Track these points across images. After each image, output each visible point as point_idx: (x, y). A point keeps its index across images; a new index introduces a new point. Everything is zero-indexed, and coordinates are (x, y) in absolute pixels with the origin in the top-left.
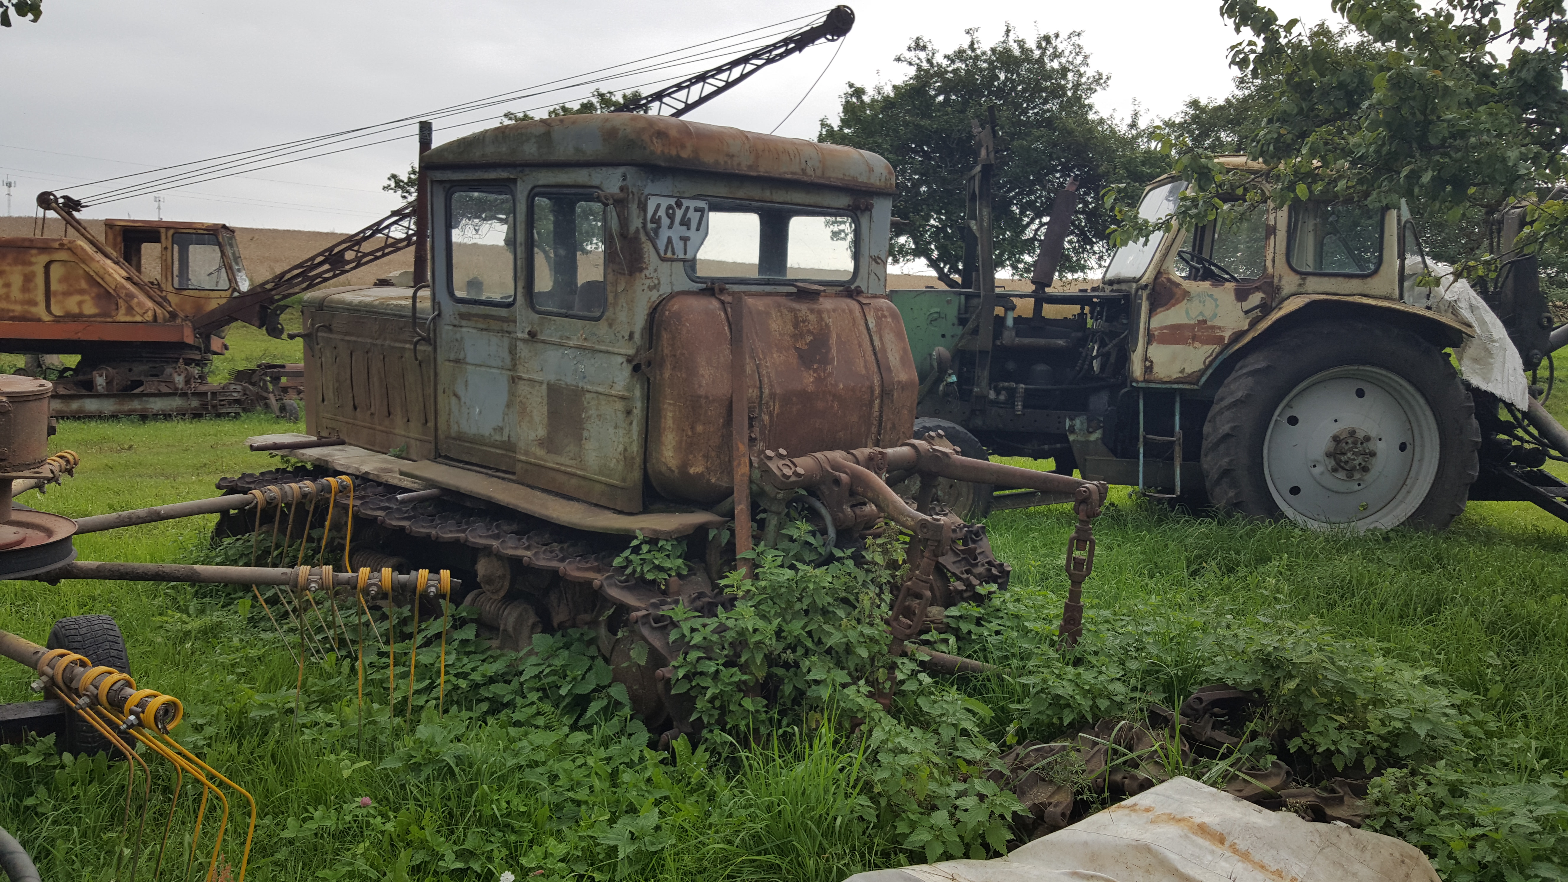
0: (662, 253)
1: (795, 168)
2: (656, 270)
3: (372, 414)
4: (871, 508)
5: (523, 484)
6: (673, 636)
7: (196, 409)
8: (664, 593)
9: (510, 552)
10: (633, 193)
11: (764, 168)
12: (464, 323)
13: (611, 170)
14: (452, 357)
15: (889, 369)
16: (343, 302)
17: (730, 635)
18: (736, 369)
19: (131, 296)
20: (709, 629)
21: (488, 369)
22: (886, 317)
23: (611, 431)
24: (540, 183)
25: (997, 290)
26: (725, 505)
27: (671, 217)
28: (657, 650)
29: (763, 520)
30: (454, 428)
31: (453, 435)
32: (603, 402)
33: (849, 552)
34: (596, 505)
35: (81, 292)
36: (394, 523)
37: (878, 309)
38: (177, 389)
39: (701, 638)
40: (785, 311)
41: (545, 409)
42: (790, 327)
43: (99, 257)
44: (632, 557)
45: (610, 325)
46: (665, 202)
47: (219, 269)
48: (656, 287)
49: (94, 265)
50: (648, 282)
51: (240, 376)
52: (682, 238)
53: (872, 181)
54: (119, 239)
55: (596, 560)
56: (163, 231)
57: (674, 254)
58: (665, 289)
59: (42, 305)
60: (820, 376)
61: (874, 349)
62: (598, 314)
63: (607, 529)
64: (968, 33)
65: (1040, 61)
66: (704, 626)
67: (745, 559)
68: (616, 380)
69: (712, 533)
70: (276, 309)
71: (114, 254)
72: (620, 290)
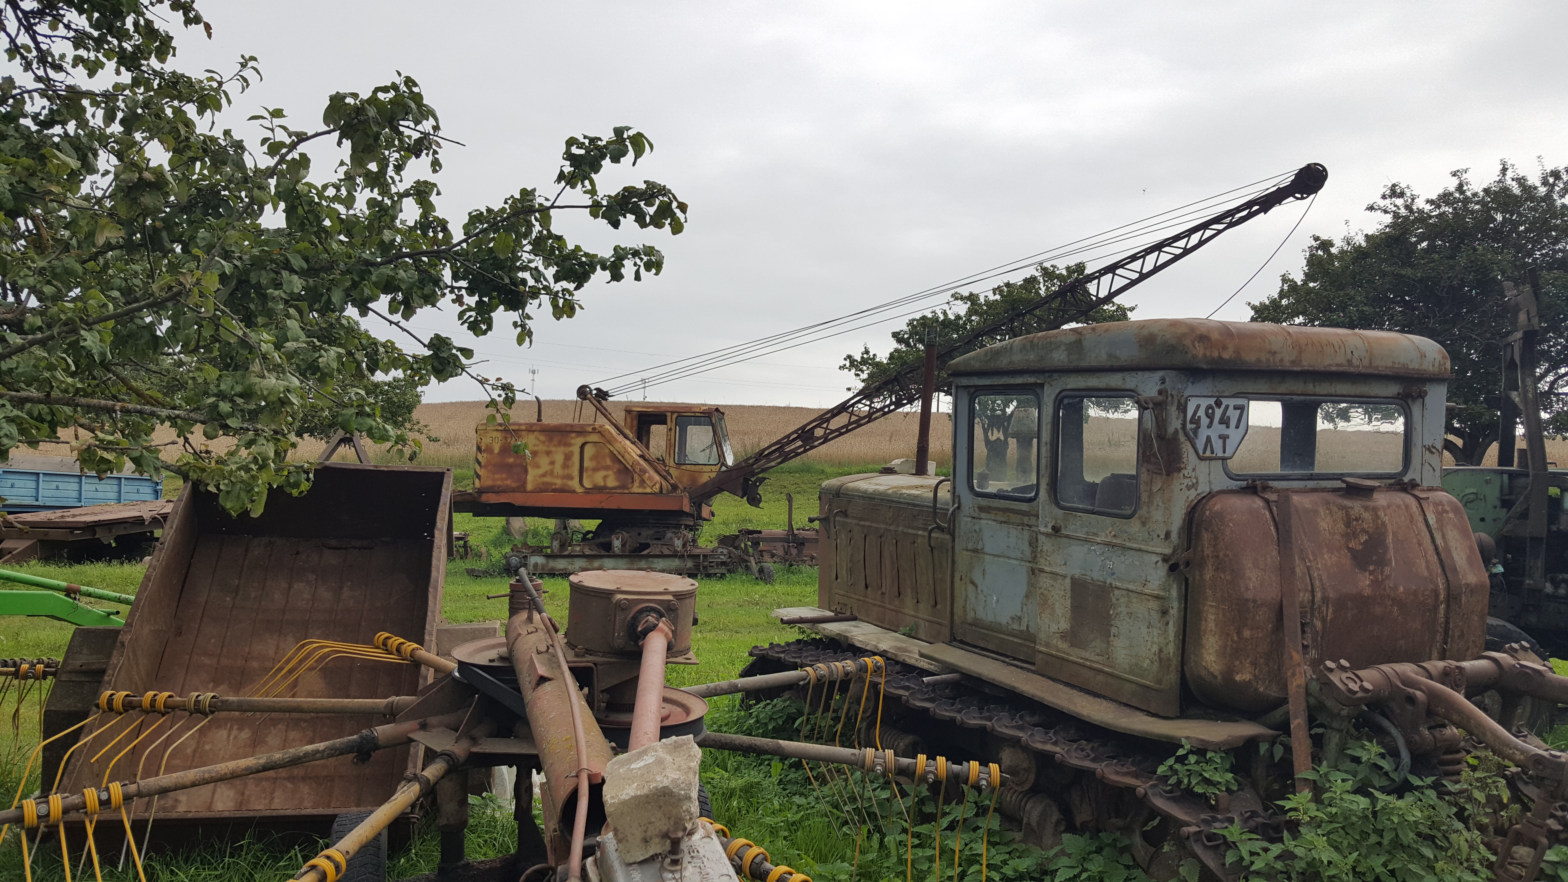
0: (1201, 453)
1: (1340, 359)
2: (1194, 470)
3: (883, 593)
4: (1452, 731)
5: (1043, 676)
6: (1230, 858)
7: (690, 569)
8: (1213, 808)
9: (1039, 746)
10: (1172, 396)
11: (1308, 362)
12: (983, 515)
13: (1147, 374)
14: (970, 546)
15: (1455, 570)
16: (858, 490)
17: (1300, 865)
18: (1285, 571)
19: (644, 471)
20: (1272, 855)
21: (1007, 560)
22: (1447, 512)
23: (1144, 630)
24: (1069, 387)
25: (1551, 469)
26: (1277, 715)
27: (1211, 417)
28: (1209, 870)
29: (1321, 735)
30: (971, 615)
31: (969, 620)
32: (1135, 600)
33: (1429, 780)
34: (1126, 705)
35: (606, 468)
36: (918, 704)
37: (1436, 504)
38: (676, 551)
39: (1263, 865)
40: (1335, 509)
41: (1068, 603)
42: (1341, 526)
43: (620, 438)
44: (1177, 766)
45: (1144, 524)
46: (1205, 403)
47: (712, 445)
48: (1194, 486)
49: (617, 445)
50: (1186, 481)
51: (725, 541)
52: (1220, 437)
53: (1424, 367)
54: (635, 422)
55: (1133, 764)
56: (669, 414)
57: (1212, 452)
58: (1204, 488)
59: (577, 479)
60: (1377, 579)
61: (1436, 548)
62: (1129, 512)
63: (1146, 733)
64: (1454, 175)
65: (1548, 197)
66: (1266, 850)
67: (1306, 779)
68: (1149, 578)
69: (1263, 748)
70: (756, 481)
71: (631, 435)
72: (1155, 489)
